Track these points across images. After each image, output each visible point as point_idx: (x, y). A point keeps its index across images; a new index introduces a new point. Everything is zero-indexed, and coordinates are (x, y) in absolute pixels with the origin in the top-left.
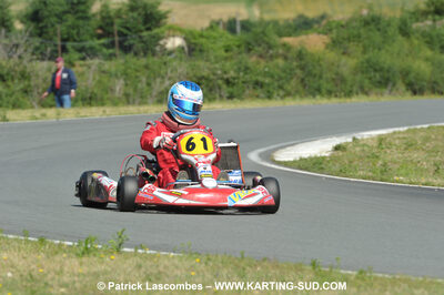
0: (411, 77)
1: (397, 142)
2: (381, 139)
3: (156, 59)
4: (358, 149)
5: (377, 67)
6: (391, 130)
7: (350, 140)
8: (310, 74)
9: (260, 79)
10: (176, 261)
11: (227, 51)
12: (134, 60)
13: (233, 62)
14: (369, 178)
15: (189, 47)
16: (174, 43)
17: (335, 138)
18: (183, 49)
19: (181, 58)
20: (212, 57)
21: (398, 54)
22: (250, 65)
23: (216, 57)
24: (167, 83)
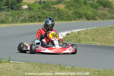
0: (87, 15)
1: (83, 33)
2: (79, 32)
3: (20, 11)
4: (73, 35)
5: (78, 13)
6: (81, 30)
7: (71, 32)
8: (60, 15)
9: (47, 16)
10: (24, 65)
11: (39, 9)
12: (15, 11)
13: (41, 12)
14: (75, 42)
15: (29, 8)
16: (25, 7)
17: (67, 32)
18: (27, 8)
19: (27, 11)
20: (35, 11)
21: (84, 10)
22: (45, 13)
23: (36, 11)
24: (23, 17)
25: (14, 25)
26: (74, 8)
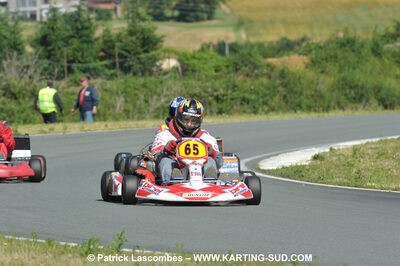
0: (383, 93)
1: (370, 151)
2: (355, 150)
3: (152, 78)
4: (334, 158)
5: (352, 85)
6: (364, 141)
8: (291, 91)
9: (247, 95)
11: (216, 71)
12: (133, 79)
13: (223, 80)
14: (344, 185)
15: (182, 67)
16: (169, 64)
17: (314, 149)
18: (177, 69)
19: (175, 78)
20: (204, 77)
21: (371, 73)
22: (237, 83)
23: (206, 76)
24: (163, 100)
25: (132, 124)
26: (337, 68)
